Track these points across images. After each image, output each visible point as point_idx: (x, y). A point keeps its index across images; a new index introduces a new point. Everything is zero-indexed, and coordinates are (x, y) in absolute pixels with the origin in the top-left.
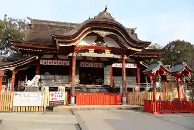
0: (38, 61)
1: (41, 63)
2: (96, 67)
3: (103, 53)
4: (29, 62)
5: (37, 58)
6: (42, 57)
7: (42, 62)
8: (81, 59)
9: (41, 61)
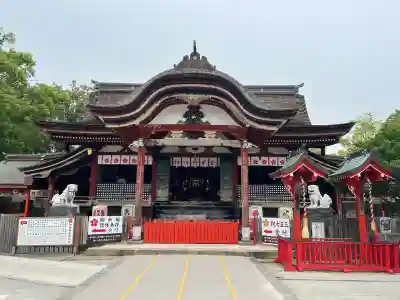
0: (93, 158)
1: (99, 162)
2: (206, 165)
3: (200, 139)
4: (75, 160)
5: (90, 152)
6: (101, 151)
7: (101, 160)
8: (176, 150)
9: (100, 157)
